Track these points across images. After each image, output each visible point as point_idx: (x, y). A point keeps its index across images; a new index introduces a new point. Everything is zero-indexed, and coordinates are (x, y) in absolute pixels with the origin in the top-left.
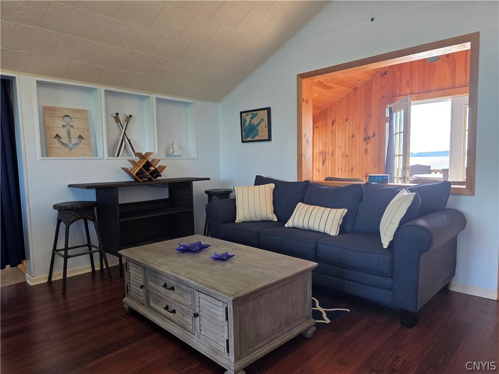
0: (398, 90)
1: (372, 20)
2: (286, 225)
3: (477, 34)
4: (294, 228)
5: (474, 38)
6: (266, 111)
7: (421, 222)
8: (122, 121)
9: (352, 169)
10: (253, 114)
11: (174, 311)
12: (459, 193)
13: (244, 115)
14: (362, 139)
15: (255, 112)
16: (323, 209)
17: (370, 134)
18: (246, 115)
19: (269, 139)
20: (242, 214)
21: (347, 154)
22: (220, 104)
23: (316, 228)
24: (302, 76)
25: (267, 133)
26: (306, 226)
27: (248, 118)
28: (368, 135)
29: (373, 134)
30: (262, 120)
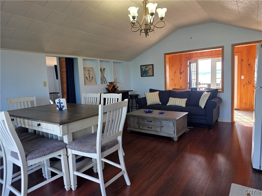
0: (192, 55)
1: (191, 38)
2: (167, 105)
3: (223, 46)
4: (170, 105)
5: (223, 47)
6: (152, 66)
7: (213, 100)
8: (102, 70)
9: (175, 85)
10: (146, 66)
11: (152, 128)
12: (220, 92)
13: (142, 67)
14: (179, 73)
15: (147, 66)
16: (179, 99)
17: (182, 71)
18: (143, 67)
19: (153, 76)
20: (149, 103)
21: (173, 79)
22: (130, 62)
23: (178, 105)
24: (166, 54)
25: (152, 73)
26: (174, 104)
27: (144, 68)
28: (181, 72)
29: (183, 71)
30: (150, 69)
